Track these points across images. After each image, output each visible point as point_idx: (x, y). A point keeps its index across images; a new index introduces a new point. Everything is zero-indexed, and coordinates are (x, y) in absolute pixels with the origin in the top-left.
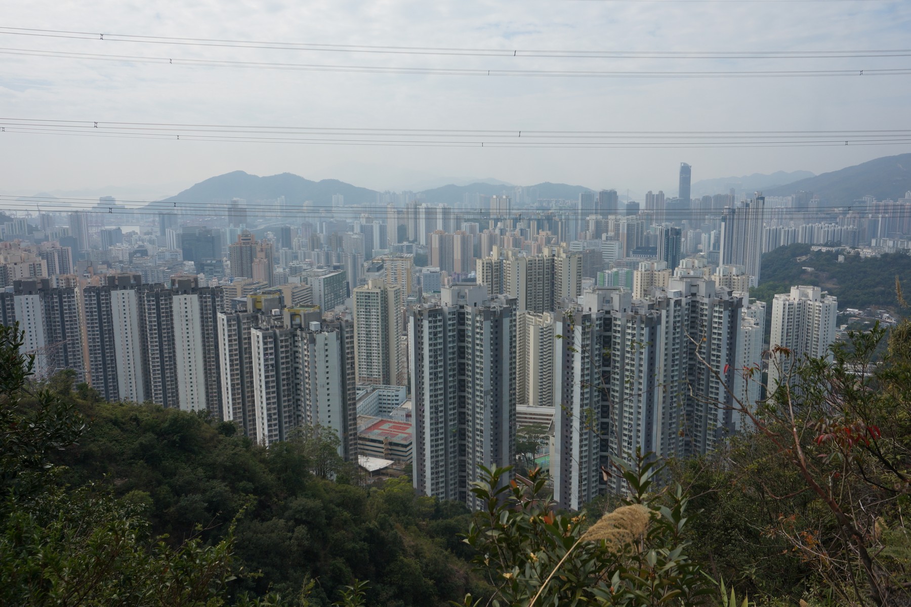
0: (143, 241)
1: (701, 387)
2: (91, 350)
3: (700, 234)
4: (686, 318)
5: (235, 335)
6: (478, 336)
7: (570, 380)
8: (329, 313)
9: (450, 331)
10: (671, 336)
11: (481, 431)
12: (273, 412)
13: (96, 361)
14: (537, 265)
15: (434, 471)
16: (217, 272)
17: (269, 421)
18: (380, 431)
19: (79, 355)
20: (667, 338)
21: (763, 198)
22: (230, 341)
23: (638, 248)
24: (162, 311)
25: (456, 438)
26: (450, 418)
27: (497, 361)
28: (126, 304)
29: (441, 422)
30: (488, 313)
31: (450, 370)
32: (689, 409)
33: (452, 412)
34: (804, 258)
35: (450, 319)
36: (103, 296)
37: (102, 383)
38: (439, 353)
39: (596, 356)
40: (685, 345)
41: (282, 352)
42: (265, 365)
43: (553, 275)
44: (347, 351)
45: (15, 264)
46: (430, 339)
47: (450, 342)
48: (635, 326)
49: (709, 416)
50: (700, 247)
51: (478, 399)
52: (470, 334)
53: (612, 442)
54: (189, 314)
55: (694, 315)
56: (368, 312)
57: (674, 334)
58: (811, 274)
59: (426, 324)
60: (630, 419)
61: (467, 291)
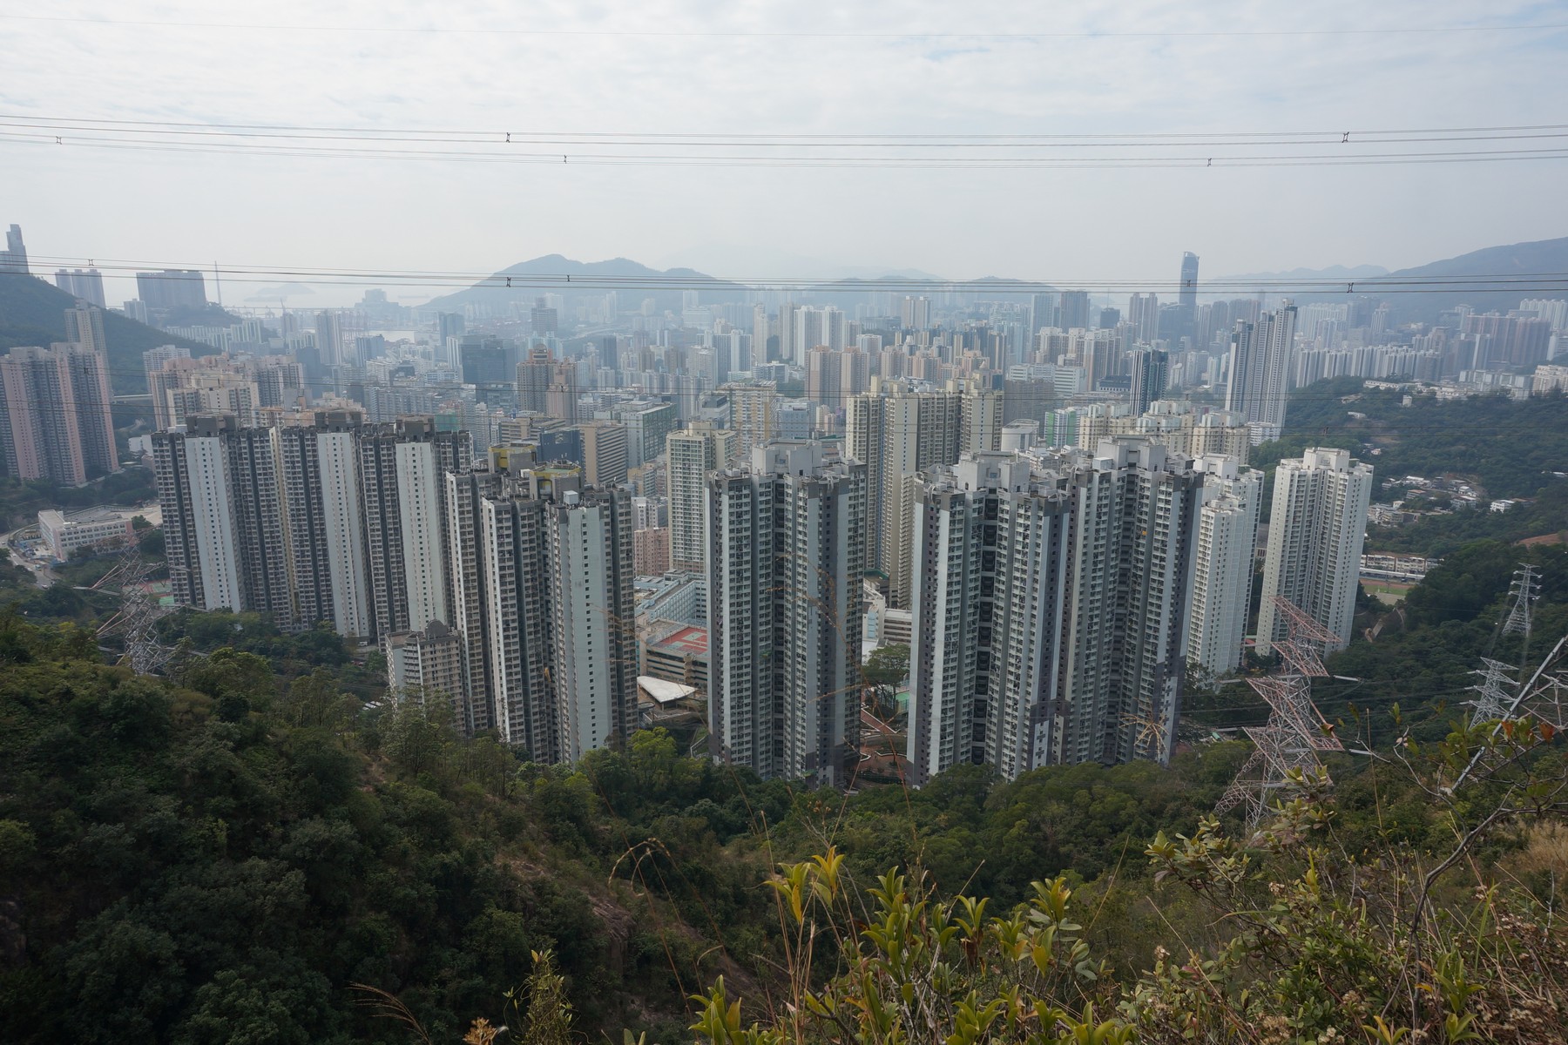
0: (413, 353)
1: (1136, 603)
2: (293, 515)
3: (1205, 359)
4: (1118, 500)
5: (468, 505)
6: (801, 520)
7: (932, 589)
8: (649, 464)
9: (761, 511)
10: (1093, 527)
11: (804, 658)
12: (511, 617)
13: (300, 531)
14: (936, 405)
15: (736, 711)
16: (504, 401)
17: (505, 630)
18: (682, 644)
19: (276, 521)
20: (1086, 530)
21: (1295, 309)
22: (461, 513)
23: (1108, 377)
24: (383, 464)
25: (770, 665)
26: (760, 636)
27: (828, 557)
28: (339, 452)
29: (747, 643)
30: (815, 487)
31: (761, 568)
32: (1119, 633)
33: (764, 628)
34: (1352, 398)
35: (761, 494)
36: (308, 440)
37: (309, 561)
38: (744, 542)
39: (972, 555)
40: (1115, 539)
41: (524, 534)
42: (499, 552)
43: (959, 420)
44: (621, 533)
45: (211, 389)
46: (731, 523)
47: (761, 527)
48: (1029, 514)
49: (1146, 646)
50: (1205, 376)
51: (800, 611)
52: (790, 517)
53: (993, 682)
54: (419, 470)
55: (1131, 496)
56: (687, 469)
57: (1098, 524)
58: (1361, 422)
59: (725, 499)
60: (1019, 650)
61: (788, 453)
